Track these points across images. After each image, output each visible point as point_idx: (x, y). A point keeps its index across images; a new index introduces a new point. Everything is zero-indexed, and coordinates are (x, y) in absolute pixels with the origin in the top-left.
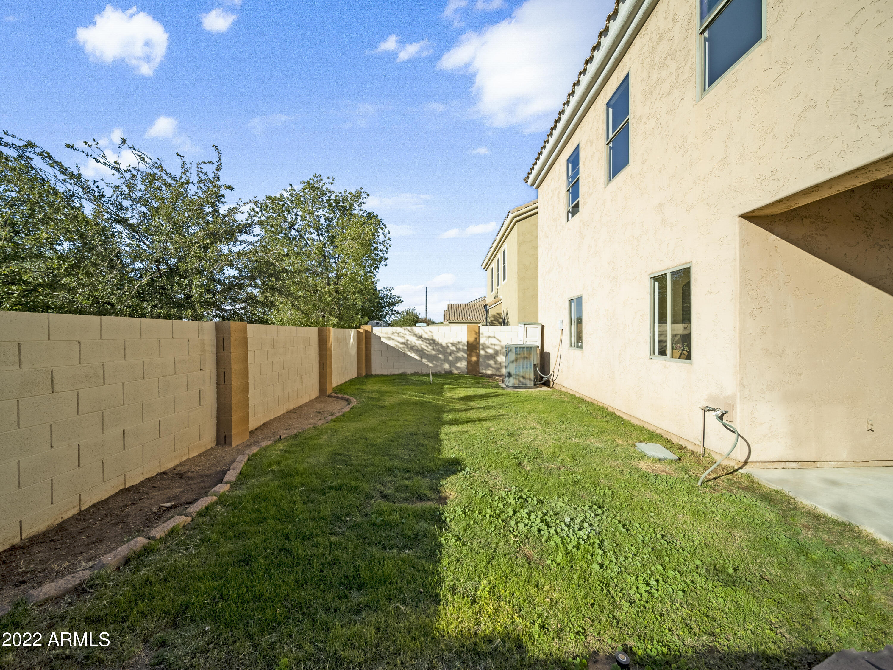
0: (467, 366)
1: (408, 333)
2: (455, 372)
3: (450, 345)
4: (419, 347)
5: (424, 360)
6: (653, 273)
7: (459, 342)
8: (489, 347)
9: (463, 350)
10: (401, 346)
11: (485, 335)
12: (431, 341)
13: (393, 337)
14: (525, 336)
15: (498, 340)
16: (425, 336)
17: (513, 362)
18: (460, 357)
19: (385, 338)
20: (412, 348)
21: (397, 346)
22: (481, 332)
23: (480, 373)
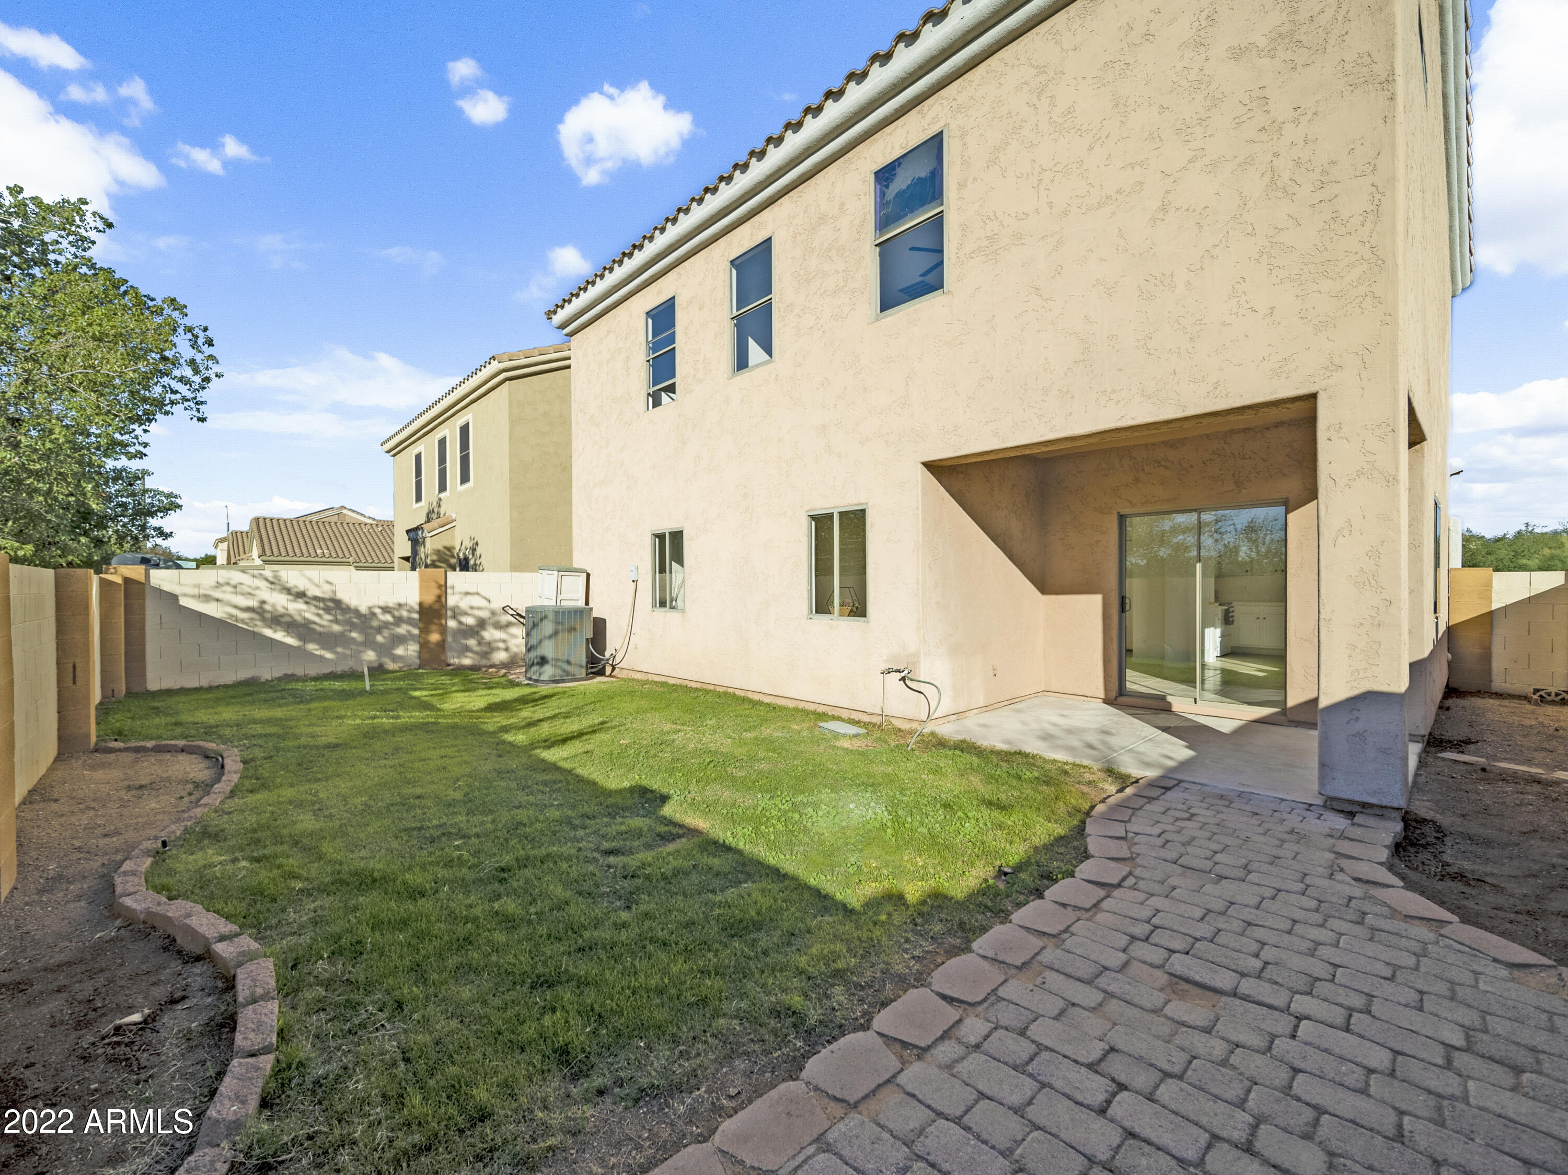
0: (420, 652)
1: (263, 584)
2: (391, 666)
3: (378, 611)
4: (298, 618)
5: (312, 647)
6: (812, 510)
7: (400, 605)
8: (466, 614)
9: (409, 621)
10: (245, 615)
11: (457, 589)
12: (330, 604)
13: (217, 594)
14: (558, 591)
15: (485, 598)
16: (313, 591)
17: (550, 637)
18: (403, 636)
19: (193, 596)
20: (277, 620)
21: (231, 616)
22: (448, 585)
23: (449, 665)
